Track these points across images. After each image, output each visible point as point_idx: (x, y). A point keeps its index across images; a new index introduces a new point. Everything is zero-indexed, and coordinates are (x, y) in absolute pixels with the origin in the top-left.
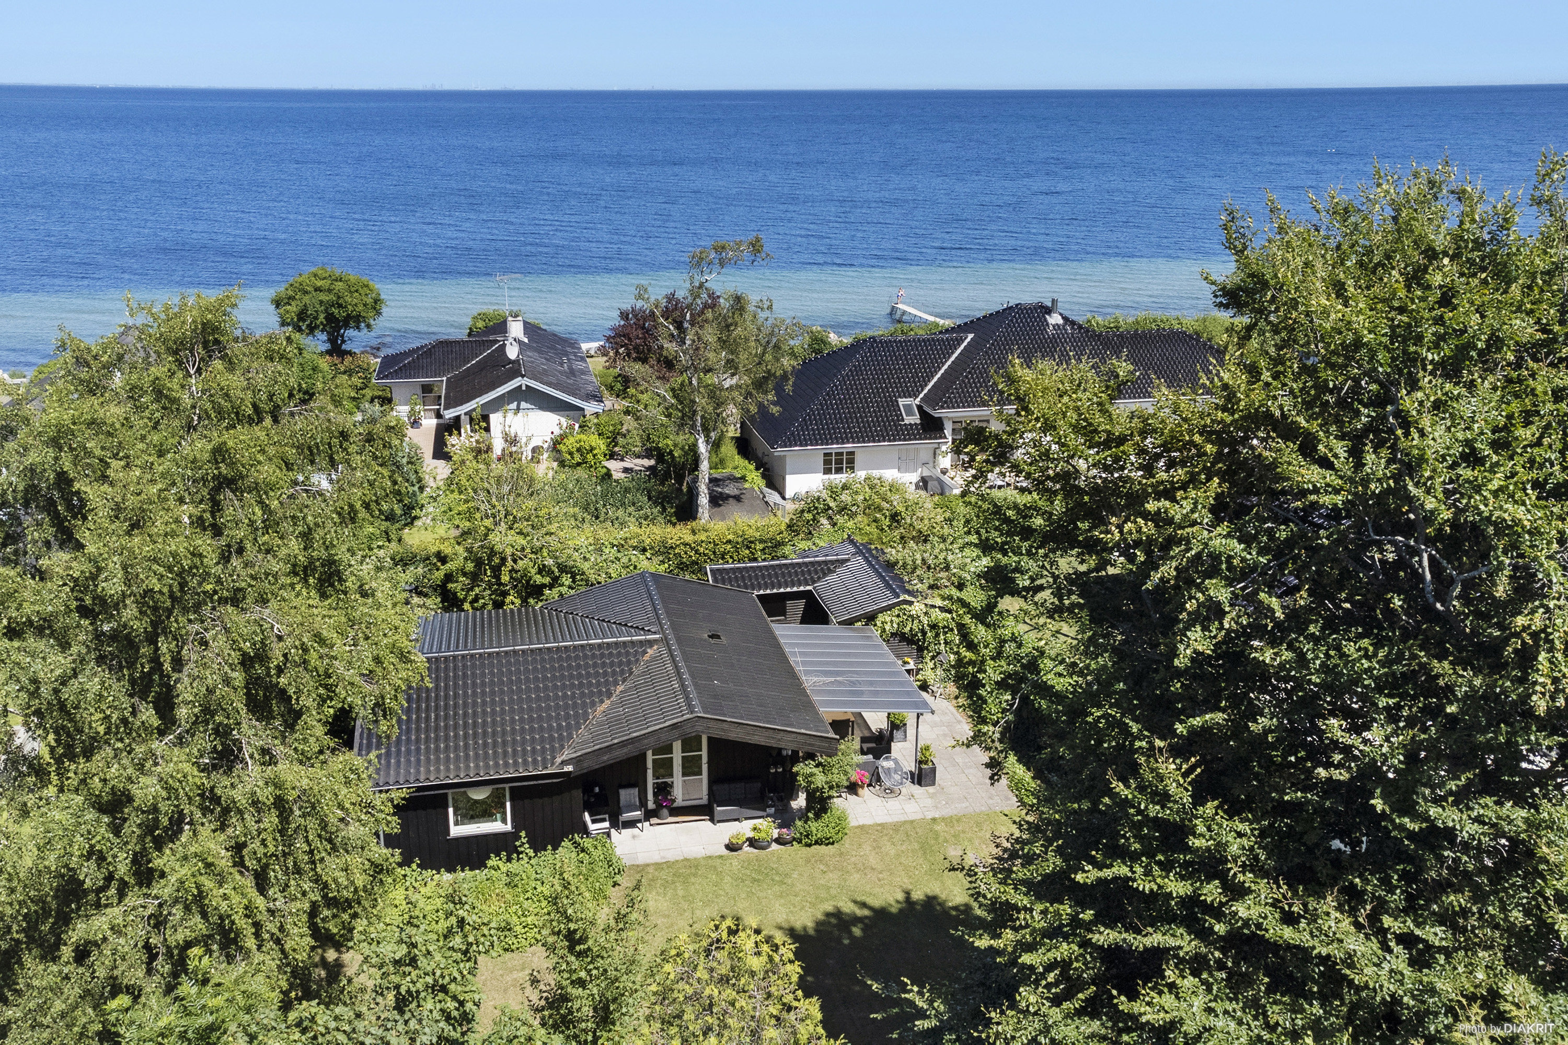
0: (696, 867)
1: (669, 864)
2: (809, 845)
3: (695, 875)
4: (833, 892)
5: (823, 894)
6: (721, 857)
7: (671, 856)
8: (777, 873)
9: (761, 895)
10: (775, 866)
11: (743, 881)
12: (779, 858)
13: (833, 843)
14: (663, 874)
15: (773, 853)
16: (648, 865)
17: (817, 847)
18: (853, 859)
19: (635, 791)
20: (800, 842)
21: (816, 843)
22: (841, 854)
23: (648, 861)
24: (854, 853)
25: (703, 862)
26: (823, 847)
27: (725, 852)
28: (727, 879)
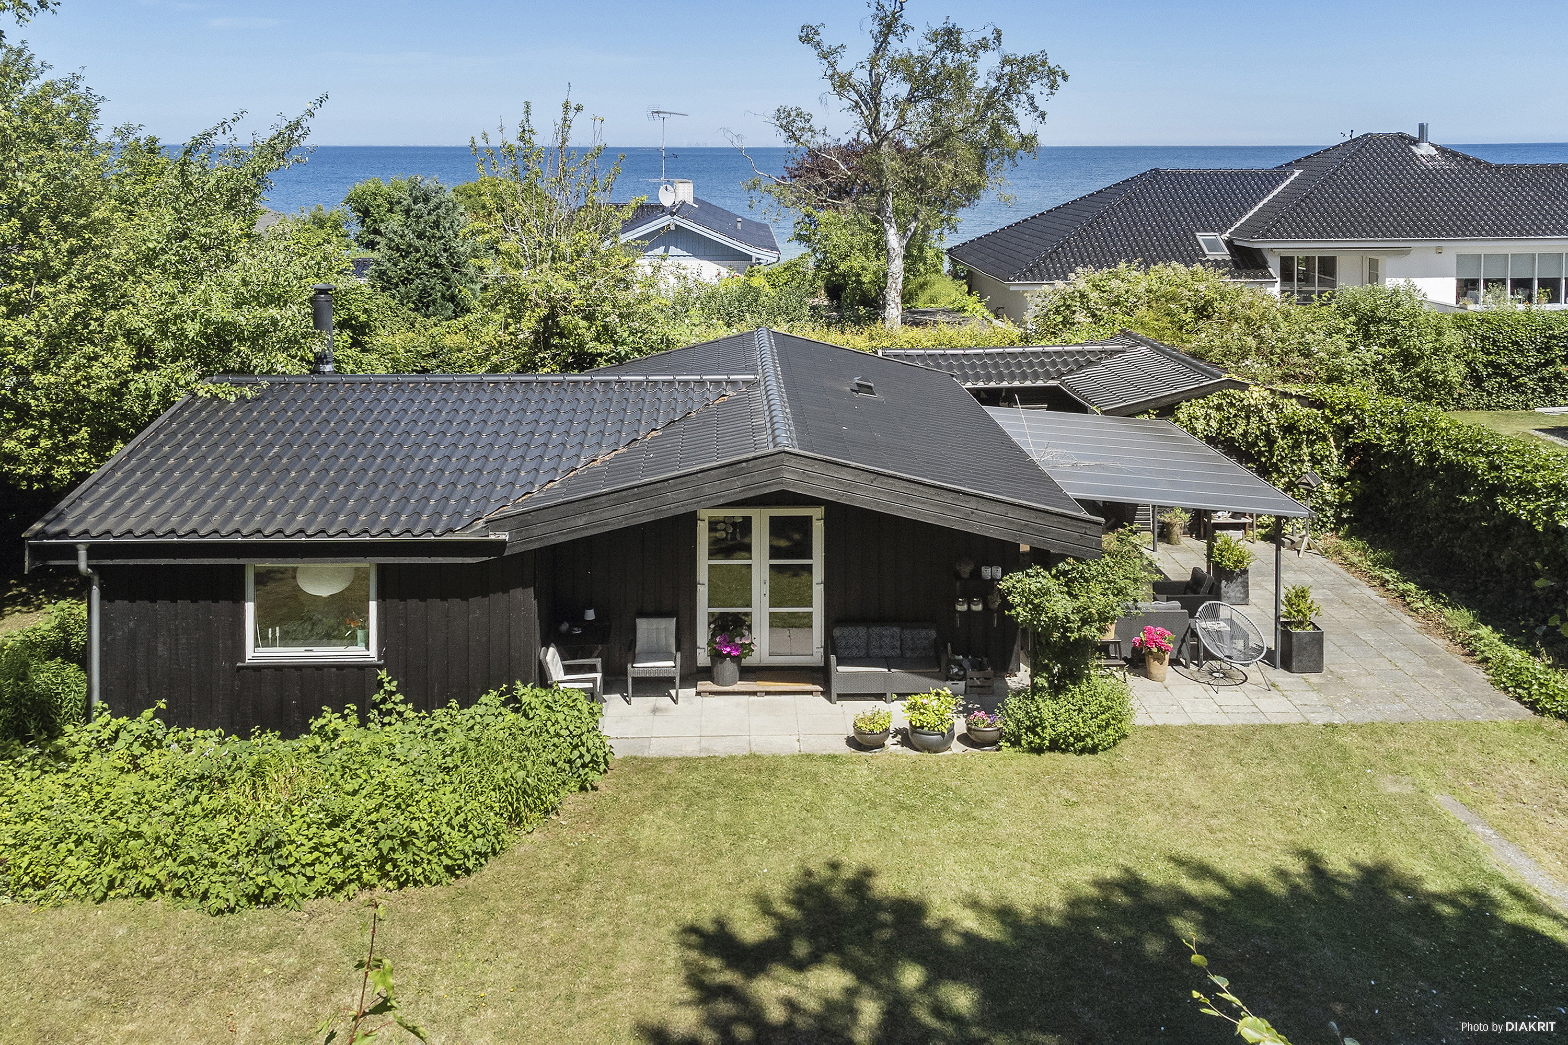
0: (773, 771)
1: (712, 762)
2: (1039, 750)
3: (766, 787)
4: (1093, 846)
5: (1068, 848)
6: (833, 758)
7: (721, 748)
8: (958, 798)
9: (912, 837)
10: (953, 784)
11: (874, 805)
12: (966, 770)
13: (1093, 750)
14: (694, 778)
15: (952, 760)
16: (667, 760)
17: (1057, 755)
18: (1142, 785)
19: (669, 625)
20: (1016, 742)
21: (1054, 746)
22: (1114, 773)
23: (670, 754)
24: (1145, 773)
25: (789, 764)
26: (1071, 757)
27: (847, 750)
28: (838, 800)
